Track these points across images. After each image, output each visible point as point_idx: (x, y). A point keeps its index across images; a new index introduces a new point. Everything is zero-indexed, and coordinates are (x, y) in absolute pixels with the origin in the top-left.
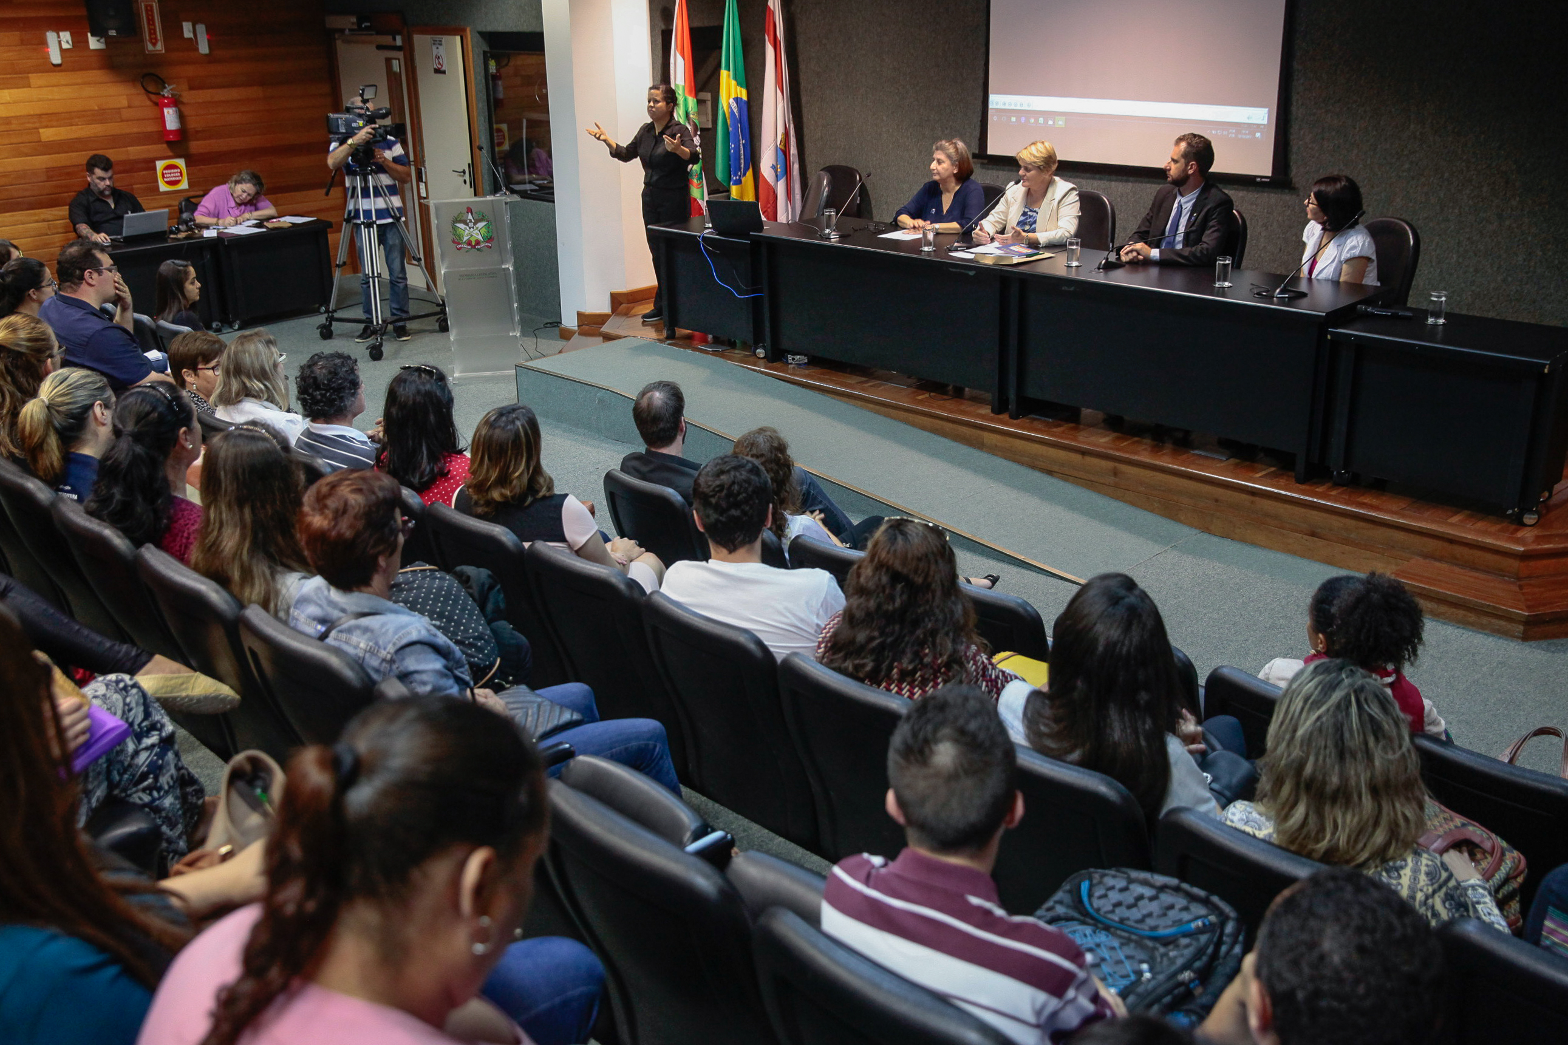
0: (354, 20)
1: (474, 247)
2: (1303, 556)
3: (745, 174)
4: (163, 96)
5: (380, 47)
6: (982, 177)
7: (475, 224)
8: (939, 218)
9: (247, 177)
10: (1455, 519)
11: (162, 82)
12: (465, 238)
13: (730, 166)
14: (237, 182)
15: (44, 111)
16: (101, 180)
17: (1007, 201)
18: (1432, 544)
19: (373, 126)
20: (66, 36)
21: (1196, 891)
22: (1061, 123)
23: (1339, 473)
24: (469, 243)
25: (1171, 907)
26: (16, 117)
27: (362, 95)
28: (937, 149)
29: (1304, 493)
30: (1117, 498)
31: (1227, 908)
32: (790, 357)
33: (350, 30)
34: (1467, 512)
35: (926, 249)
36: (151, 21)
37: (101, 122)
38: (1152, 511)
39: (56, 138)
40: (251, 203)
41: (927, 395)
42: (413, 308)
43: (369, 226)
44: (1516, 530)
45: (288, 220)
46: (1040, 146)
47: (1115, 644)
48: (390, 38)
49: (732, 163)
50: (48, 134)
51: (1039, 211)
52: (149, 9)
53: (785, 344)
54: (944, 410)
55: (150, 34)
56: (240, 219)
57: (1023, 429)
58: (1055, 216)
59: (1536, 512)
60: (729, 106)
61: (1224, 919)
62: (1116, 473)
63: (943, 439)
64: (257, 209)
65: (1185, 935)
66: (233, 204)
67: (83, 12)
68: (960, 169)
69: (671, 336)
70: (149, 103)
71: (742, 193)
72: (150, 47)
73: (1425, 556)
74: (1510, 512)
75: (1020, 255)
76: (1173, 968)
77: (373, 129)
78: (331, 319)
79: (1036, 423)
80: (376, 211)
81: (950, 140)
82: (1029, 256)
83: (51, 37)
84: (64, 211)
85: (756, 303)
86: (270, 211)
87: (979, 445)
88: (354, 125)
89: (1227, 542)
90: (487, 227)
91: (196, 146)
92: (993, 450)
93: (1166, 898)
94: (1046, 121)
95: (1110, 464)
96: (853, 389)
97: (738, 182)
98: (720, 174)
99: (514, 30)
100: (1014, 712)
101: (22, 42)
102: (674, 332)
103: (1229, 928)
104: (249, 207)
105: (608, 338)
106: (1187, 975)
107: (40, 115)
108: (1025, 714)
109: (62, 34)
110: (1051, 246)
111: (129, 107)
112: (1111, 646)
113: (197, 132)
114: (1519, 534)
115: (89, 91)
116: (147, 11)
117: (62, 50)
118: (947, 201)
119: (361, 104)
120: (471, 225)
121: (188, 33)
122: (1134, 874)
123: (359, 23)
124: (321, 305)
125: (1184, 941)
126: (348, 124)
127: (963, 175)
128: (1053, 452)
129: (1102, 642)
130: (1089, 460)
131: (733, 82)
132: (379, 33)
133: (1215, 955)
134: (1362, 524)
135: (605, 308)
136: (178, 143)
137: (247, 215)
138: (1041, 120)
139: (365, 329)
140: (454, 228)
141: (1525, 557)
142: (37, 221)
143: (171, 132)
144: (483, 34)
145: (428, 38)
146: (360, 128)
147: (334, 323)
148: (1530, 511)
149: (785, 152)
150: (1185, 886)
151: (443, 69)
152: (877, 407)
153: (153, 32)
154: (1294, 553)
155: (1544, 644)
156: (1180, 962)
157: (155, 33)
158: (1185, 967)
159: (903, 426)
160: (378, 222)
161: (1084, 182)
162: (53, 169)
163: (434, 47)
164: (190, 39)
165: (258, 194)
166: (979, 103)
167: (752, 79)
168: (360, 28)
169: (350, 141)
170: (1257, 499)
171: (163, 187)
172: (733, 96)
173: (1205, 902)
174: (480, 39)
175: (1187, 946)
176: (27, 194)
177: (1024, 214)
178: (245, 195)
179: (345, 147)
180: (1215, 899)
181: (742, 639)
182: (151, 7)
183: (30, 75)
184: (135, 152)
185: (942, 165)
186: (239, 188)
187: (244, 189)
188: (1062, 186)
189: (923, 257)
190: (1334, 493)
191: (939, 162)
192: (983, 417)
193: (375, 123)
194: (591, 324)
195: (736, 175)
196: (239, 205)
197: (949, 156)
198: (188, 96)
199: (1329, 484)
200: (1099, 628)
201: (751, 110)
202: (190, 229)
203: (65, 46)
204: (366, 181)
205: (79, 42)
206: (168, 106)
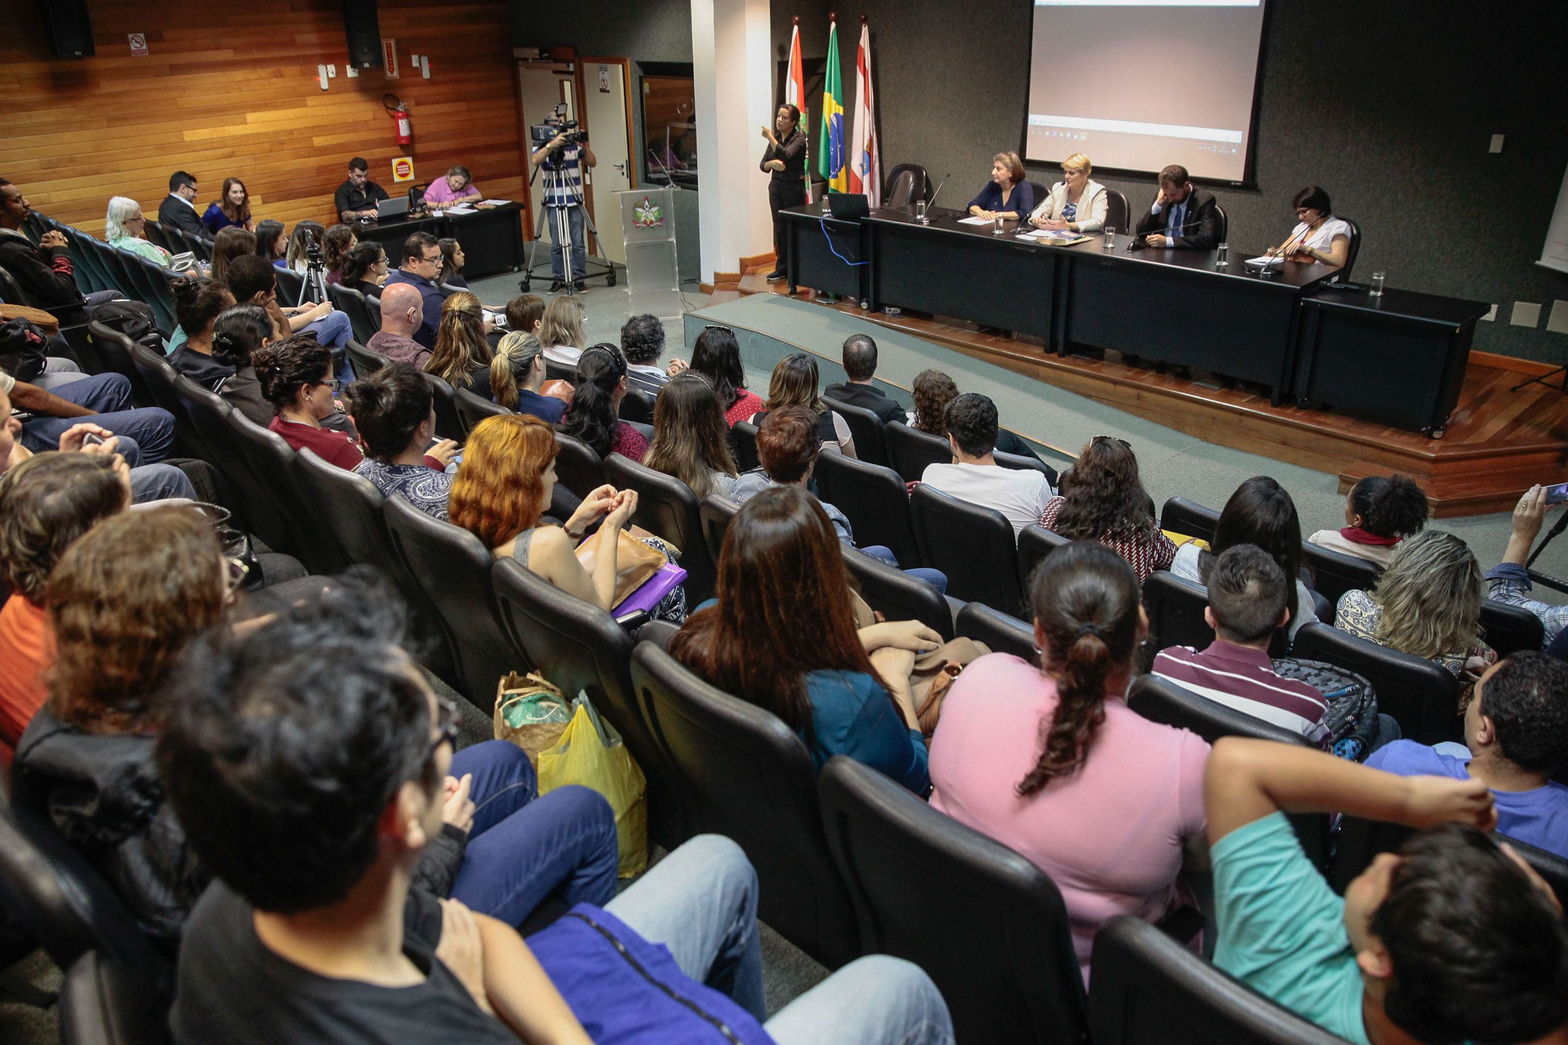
0: (537, 51)
1: (649, 226)
2: (1275, 458)
3: (840, 170)
4: (398, 111)
5: (555, 72)
6: (1033, 177)
7: (650, 208)
8: (1000, 208)
9: (458, 170)
10: (1386, 434)
11: (397, 100)
12: (643, 219)
13: (829, 164)
14: (452, 175)
15: (316, 124)
16: (358, 177)
17: (1053, 197)
18: (1369, 451)
19: (565, 134)
20: (331, 68)
21: (1343, 670)
22: (1084, 137)
23: (1303, 400)
24: (645, 222)
25: (1330, 680)
26: (297, 130)
27: (556, 111)
28: (997, 159)
29: (1277, 413)
30: (1140, 416)
31: (1365, 681)
32: (887, 309)
33: (533, 59)
34: (1393, 429)
35: (997, 232)
36: (390, 55)
37: (355, 131)
38: (1165, 425)
39: (323, 144)
40: (462, 190)
41: (994, 339)
42: (590, 269)
43: (562, 208)
44: (1427, 443)
45: (491, 203)
46: (1079, 156)
47: (1268, 525)
48: (565, 65)
49: (831, 161)
50: (318, 141)
51: (1078, 205)
52: (389, 46)
53: (884, 299)
54: (1010, 351)
55: (389, 64)
56: (456, 202)
57: (1070, 364)
58: (1090, 208)
59: (1443, 429)
60: (830, 120)
61: (1364, 687)
62: (1139, 397)
63: (1008, 371)
64: (468, 195)
65: (1343, 696)
66: (450, 191)
67: (345, 50)
68: (1014, 174)
69: (793, 292)
70: (388, 116)
71: (838, 185)
72: (389, 74)
73: (1365, 459)
74: (1424, 429)
75: (1070, 238)
76: (1341, 714)
77: (565, 136)
78: (529, 277)
79: (1077, 360)
80: (567, 197)
81: (1006, 153)
82: (1076, 239)
83: (321, 69)
84: (331, 197)
85: (862, 270)
86: (478, 196)
87: (1036, 376)
88: (551, 133)
89: (1220, 448)
90: (659, 210)
91: (420, 148)
92: (1046, 380)
93: (1325, 674)
94: (1072, 136)
95: (1134, 391)
96: (937, 333)
97: (836, 176)
98: (821, 170)
99: (666, 60)
100: (1191, 564)
101: (302, 74)
102: (795, 289)
103: (1367, 691)
104: (462, 194)
105: (745, 293)
106: (1350, 718)
107: (313, 128)
108: (1199, 565)
109: (328, 66)
110: (1087, 232)
111: (374, 119)
112: (1265, 526)
113: (421, 137)
114: (1431, 445)
115: (347, 109)
116: (387, 47)
117: (329, 79)
118: (1006, 197)
119: (556, 118)
120: (647, 209)
121: (415, 64)
122: (1300, 661)
123: (541, 54)
124: (514, 266)
125: (1342, 699)
126: (546, 133)
127: (1017, 178)
128: (1092, 382)
129: (1259, 523)
130: (1120, 388)
131: (834, 102)
132: (556, 61)
133: (1362, 708)
134: (1319, 437)
135: (735, 269)
136: (407, 147)
137: (460, 199)
138: (1069, 135)
139: (554, 285)
140: (635, 212)
141: (1434, 461)
142: (310, 206)
143: (403, 138)
144: (639, 64)
145: (596, 65)
146: (555, 136)
147: (531, 280)
148: (1438, 429)
149: (870, 154)
150: (1335, 668)
151: (608, 89)
152: (958, 347)
153: (391, 64)
154: (1270, 456)
155: (1448, 520)
156: (1343, 711)
157: (392, 64)
158: (1347, 714)
159: (977, 361)
160: (569, 205)
161: (1109, 182)
162: (322, 167)
163: (601, 73)
164: (417, 68)
165: (466, 183)
166: (1020, 122)
167: (847, 99)
168: (541, 58)
169: (548, 145)
170: (1243, 418)
171: (397, 179)
172: (833, 112)
173: (1351, 677)
174: (638, 67)
175: (1345, 702)
176: (304, 186)
177: (1067, 207)
178: (457, 184)
179: (544, 150)
180: (1356, 675)
181: (990, 515)
182: (390, 44)
183: (307, 98)
184: (378, 153)
185: (1001, 172)
186: (453, 179)
187: (458, 179)
188: (1094, 187)
189: (995, 238)
190: (1299, 414)
191: (999, 169)
192: (1038, 355)
193: (566, 131)
194: (725, 282)
195: (834, 171)
196: (454, 191)
197: (1006, 165)
198: (415, 111)
199: (1295, 408)
200: (1258, 513)
201: (846, 121)
202: (423, 211)
203: (331, 75)
204: (558, 174)
205: (341, 72)
206: (402, 118)
